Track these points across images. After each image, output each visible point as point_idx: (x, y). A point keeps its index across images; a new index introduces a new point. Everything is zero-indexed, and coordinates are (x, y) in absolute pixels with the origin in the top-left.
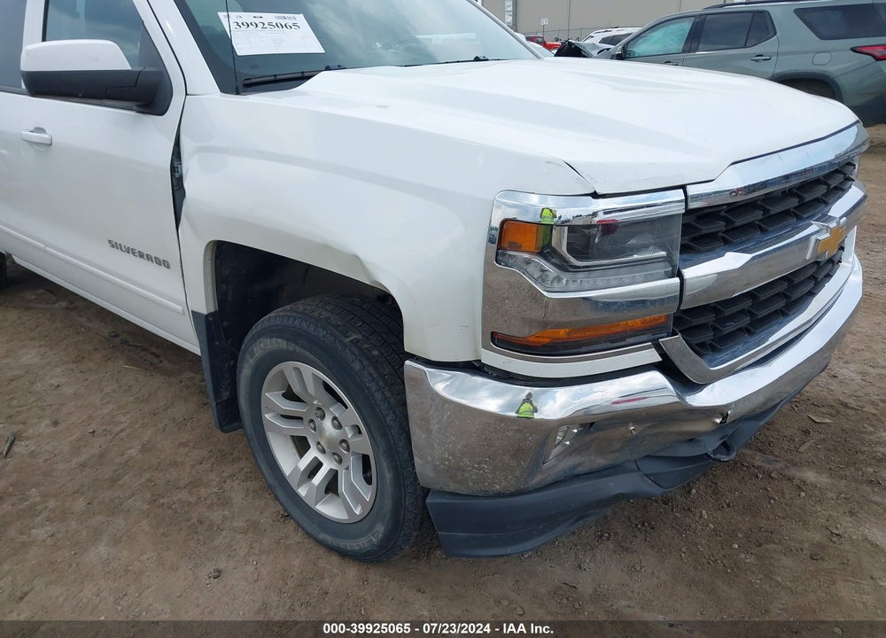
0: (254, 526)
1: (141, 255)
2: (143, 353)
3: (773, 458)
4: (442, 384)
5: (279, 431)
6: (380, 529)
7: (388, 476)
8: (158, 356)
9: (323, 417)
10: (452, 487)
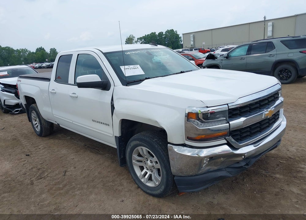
0: (130, 190)
1: (101, 123)
2: (94, 150)
3: (268, 172)
4: (176, 149)
5: (136, 165)
6: (163, 187)
7: (165, 173)
8: (99, 150)
9: (148, 160)
10: (180, 174)
